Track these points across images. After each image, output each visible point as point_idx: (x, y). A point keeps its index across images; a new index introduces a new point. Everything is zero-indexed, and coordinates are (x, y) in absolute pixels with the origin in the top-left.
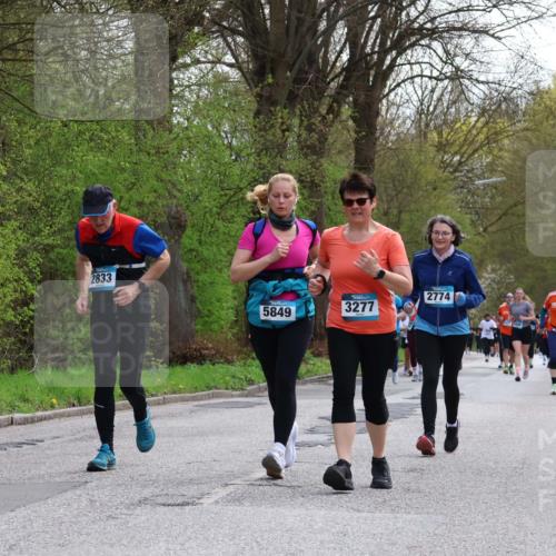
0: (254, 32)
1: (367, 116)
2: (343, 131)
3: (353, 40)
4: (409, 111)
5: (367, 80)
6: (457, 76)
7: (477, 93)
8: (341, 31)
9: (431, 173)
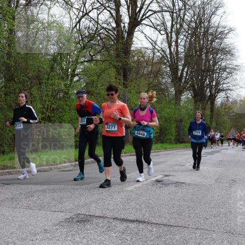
0: (194, 90)
1: (213, 103)
2: (209, 106)
3: (210, 91)
4: (219, 103)
5: (213, 98)
6: (227, 97)
7: (231, 100)
8: (208, 90)
9: (223, 113)
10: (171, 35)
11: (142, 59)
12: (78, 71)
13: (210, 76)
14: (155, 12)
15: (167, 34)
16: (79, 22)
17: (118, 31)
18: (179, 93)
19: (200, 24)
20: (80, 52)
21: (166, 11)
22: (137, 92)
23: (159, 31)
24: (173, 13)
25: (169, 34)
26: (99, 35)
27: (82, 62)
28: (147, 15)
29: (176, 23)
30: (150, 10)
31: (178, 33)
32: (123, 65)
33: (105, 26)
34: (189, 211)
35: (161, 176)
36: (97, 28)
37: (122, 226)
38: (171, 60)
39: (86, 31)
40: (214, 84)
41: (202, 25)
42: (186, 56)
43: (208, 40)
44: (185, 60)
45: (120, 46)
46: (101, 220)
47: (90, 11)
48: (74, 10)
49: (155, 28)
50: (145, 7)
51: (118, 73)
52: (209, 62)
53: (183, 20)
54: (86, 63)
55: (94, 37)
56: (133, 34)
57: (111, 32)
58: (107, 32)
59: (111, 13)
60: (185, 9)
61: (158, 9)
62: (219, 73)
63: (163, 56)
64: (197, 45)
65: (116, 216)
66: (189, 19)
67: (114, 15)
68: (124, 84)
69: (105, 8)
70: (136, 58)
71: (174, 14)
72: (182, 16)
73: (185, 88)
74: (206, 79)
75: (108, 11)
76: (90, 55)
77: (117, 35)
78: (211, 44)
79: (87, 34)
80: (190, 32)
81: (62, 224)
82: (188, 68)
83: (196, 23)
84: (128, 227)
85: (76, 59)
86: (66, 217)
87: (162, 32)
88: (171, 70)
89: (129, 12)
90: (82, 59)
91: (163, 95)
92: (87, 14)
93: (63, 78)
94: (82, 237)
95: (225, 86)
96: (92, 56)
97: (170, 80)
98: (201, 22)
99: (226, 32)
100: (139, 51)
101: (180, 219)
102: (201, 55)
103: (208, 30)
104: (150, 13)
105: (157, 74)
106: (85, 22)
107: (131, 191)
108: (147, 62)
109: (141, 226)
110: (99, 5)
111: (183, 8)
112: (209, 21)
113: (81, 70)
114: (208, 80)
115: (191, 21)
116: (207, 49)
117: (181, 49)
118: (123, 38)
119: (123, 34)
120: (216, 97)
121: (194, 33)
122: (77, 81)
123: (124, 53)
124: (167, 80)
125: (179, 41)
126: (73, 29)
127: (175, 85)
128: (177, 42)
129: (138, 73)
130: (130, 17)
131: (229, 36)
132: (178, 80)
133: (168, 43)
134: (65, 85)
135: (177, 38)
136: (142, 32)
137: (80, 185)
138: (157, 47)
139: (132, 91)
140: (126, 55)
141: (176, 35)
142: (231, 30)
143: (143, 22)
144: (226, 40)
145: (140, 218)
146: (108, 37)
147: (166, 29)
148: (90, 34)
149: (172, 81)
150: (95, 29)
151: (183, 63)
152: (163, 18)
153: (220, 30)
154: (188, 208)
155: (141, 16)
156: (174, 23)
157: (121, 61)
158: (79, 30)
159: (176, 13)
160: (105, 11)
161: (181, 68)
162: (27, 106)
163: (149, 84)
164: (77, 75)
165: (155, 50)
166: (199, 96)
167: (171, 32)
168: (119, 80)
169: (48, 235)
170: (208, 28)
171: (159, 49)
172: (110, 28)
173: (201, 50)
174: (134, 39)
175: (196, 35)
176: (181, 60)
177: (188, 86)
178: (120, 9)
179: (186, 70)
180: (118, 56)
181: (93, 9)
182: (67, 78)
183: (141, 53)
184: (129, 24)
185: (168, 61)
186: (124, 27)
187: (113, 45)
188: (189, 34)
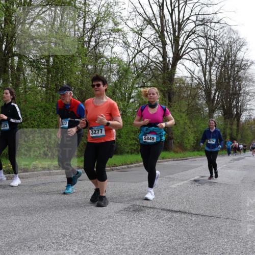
0: (224, 109)
1: (238, 120)
2: (235, 122)
3: (237, 111)
4: (244, 120)
5: (238, 115)
6: (250, 115)
7: (253, 117)
8: (235, 110)
9: (246, 128)
10: (206, 67)
11: (183, 85)
12: (133, 94)
13: (236, 98)
14: (193, 49)
15: (202, 65)
16: (135, 57)
17: (164, 64)
18: (212, 112)
19: (228, 59)
20: (135, 80)
21: (202, 48)
22: (178, 111)
23: (197, 64)
24: (207, 49)
25: (204, 66)
26: (149, 67)
27: (136, 88)
28: (187, 51)
29: (210, 58)
30: (189, 48)
31: (211, 65)
32: (168, 90)
33: (154, 60)
34: (221, 204)
35: (198, 177)
36: (148, 62)
37: (168, 215)
38: (206, 86)
39: (140, 64)
40: (240, 105)
41: (230, 59)
42: (218, 83)
43: (234, 71)
44: (217, 86)
45: (166, 75)
46: (152, 210)
47: (143, 49)
48: (131, 48)
49: (193, 61)
50: (185, 45)
51: (164, 95)
52: (236, 88)
53: (215, 55)
54: (139, 89)
55: (146, 68)
56: (176, 66)
57: (159, 65)
58: (156, 64)
59: (159, 50)
60: (217, 46)
61: (195, 47)
62: (243, 96)
63: (199, 83)
64: (226, 75)
65: (164, 207)
66: (220, 54)
67: (161, 51)
68: (169, 104)
69: (155, 47)
70: (178, 84)
71: (208, 51)
72: (214, 52)
73: (216, 108)
74: (233, 101)
75: (157, 48)
76: (143, 82)
77: (164, 67)
78: (237, 73)
79: (141, 66)
80: (220, 64)
81: (122, 212)
82: (219, 92)
83: (225, 57)
84: (173, 216)
85: (132, 86)
86: (125, 207)
87: (199, 65)
88: (205, 94)
89: (173, 49)
90: (137, 86)
91: (199, 114)
92: (141, 51)
93: (121, 100)
94: (137, 222)
95: (248, 106)
96: (144, 83)
97: (205, 102)
98: (229, 57)
99: (248, 64)
100: (181, 79)
101: (214, 210)
102: (229, 82)
103: (235, 63)
104: (189, 50)
105: (195, 96)
106: (139, 58)
107: (175, 188)
108: (187, 88)
109: (183, 215)
110: (150, 44)
111: (215, 46)
112: (235, 56)
113: (135, 94)
114: (234, 102)
115: (221, 56)
116: (233, 77)
117: (214, 78)
118: (168, 69)
119: (168, 66)
120: (241, 115)
121: (224, 65)
122: (133, 102)
123: (169, 81)
124: (202, 101)
125: (212, 71)
126: (130, 62)
127: (209, 106)
128: (210, 72)
129: (179, 96)
130: (173, 53)
131: (251, 67)
132: (211, 102)
133: (203, 72)
134: (123, 105)
135: (210, 69)
136: (183, 65)
137: (135, 182)
138: (194, 76)
139: (175, 110)
140: (171, 82)
141: (209, 66)
142: (252, 63)
143: (184, 57)
144: (248, 71)
145: (182, 209)
146: (156, 68)
147: (201, 62)
148: (143, 66)
149: (207, 102)
150: (146, 62)
151: (215, 88)
152: (199, 53)
153: (244, 63)
154: (220, 202)
155: (182, 52)
156: (208, 57)
157: (167, 87)
158: (135, 63)
159: (209, 50)
160: (155, 49)
161: (213, 92)
162: (12, 104)
163: (188, 105)
164: (133, 97)
165: (193, 78)
166: (228, 114)
167: (206, 65)
168: (165, 101)
169: (112, 220)
170: (234, 62)
171: (196, 77)
172: (158, 61)
173: (229, 78)
174: (177, 70)
175: (225, 66)
176: (214, 86)
177: (219, 106)
178: (166, 47)
179: (217, 94)
180: (164, 83)
181: (145, 47)
182: (125, 100)
183: (182, 80)
184: (173, 58)
185: (203, 87)
186: (169, 60)
187: (160, 75)
188: (219, 66)
